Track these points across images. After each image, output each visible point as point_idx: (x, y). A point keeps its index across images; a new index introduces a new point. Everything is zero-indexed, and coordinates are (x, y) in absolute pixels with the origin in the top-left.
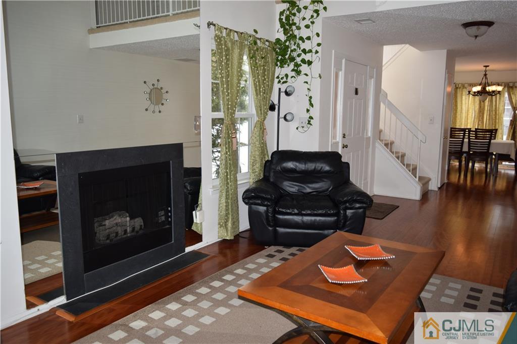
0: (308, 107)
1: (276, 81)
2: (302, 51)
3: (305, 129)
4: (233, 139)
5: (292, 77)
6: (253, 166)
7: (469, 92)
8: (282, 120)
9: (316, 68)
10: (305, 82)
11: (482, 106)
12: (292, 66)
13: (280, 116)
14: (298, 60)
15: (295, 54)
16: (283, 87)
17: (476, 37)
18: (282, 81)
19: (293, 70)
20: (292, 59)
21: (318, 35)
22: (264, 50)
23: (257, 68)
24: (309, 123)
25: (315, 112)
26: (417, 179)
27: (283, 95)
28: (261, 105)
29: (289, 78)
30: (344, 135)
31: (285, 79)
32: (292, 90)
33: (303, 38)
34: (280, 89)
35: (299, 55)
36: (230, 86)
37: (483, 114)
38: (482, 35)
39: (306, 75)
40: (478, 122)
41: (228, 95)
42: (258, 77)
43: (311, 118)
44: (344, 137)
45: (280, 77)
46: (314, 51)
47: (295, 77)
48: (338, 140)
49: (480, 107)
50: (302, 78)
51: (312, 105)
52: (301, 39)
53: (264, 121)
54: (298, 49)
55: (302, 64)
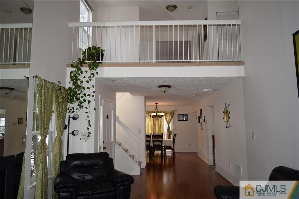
0: (88, 126)
1: (68, 111)
2: (84, 94)
3: (86, 140)
4: (47, 149)
5: (77, 109)
6: (54, 166)
7: (150, 116)
8: (71, 135)
9: (93, 104)
10: (86, 112)
11: (154, 122)
12: (77, 102)
13: (70, 132)
14: (82, 100)
15: (79, 96)
16: (72, 115)
17: (165, 92)
18: (71, 111)
19: (79, 105)
20: (78, 99)
21: (93, 86)
22: (62, 93)
23: (59, 104)
24: (88, 136)
25: (92, 130)
26: (138, 163)
27: (71, 119)
28: (60, 126)
29: (75, 109)
30: (103, 141)
31: (72, 111)
32: (78, 117)
33: (85, 88)
34: (69, 116)
35: (82, 97)
36: (46, 115)
37: (155, 126)
38: (167, 91)
39: (87, 108)
40: (154, 131)
41: (45, 121)
42: (59, 109)
43: (89, 133)
44: (104, 143)
45: (70, 109)
46: (91, 95)
47: (79, 109)
48: (101, 145)
49: (154, 123)
50: (84, 110)
51: (90, 125)
52: (84, 88)
53: (61, 136)
54: (81, 93)
55: (84, 102)
